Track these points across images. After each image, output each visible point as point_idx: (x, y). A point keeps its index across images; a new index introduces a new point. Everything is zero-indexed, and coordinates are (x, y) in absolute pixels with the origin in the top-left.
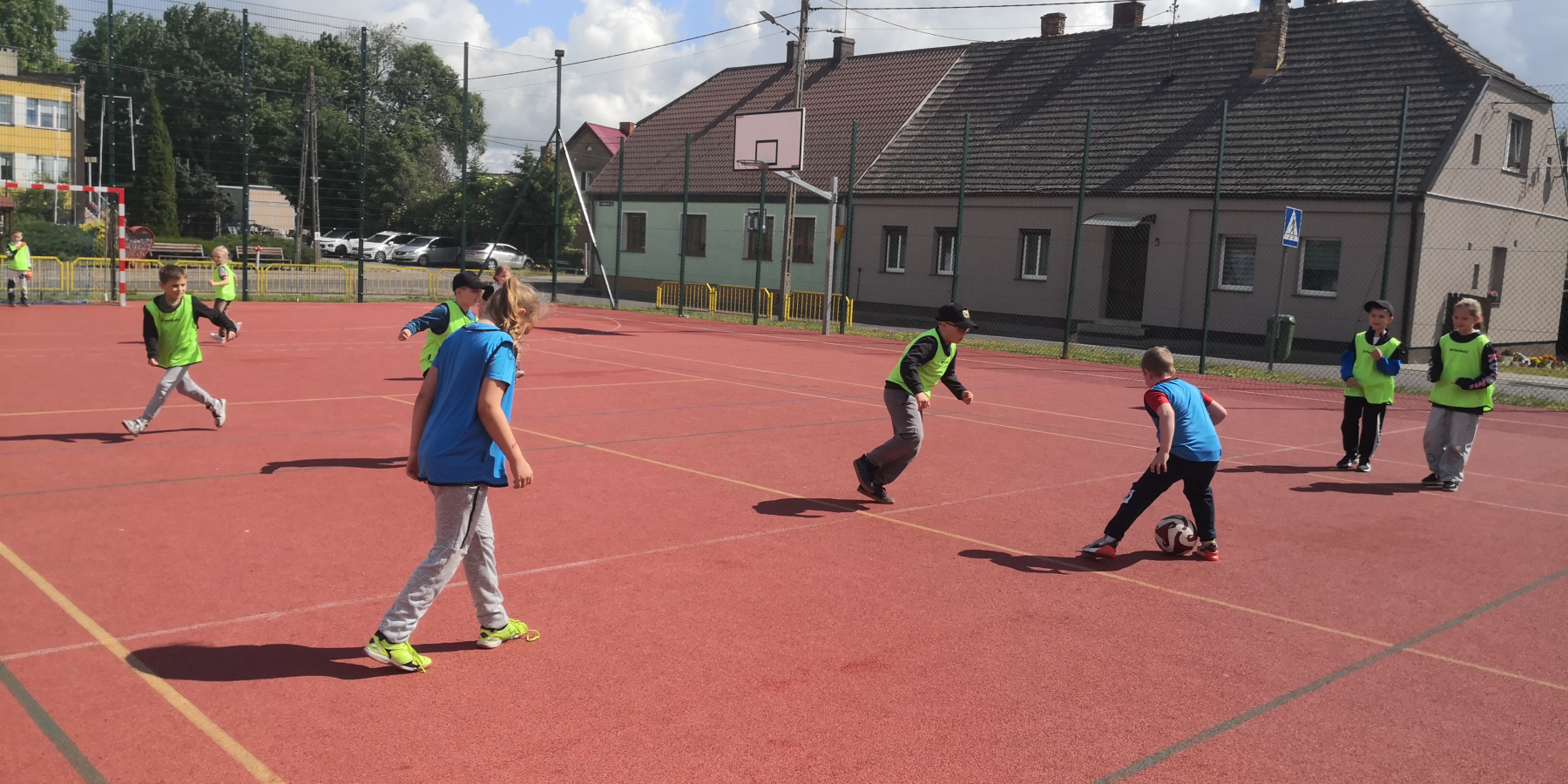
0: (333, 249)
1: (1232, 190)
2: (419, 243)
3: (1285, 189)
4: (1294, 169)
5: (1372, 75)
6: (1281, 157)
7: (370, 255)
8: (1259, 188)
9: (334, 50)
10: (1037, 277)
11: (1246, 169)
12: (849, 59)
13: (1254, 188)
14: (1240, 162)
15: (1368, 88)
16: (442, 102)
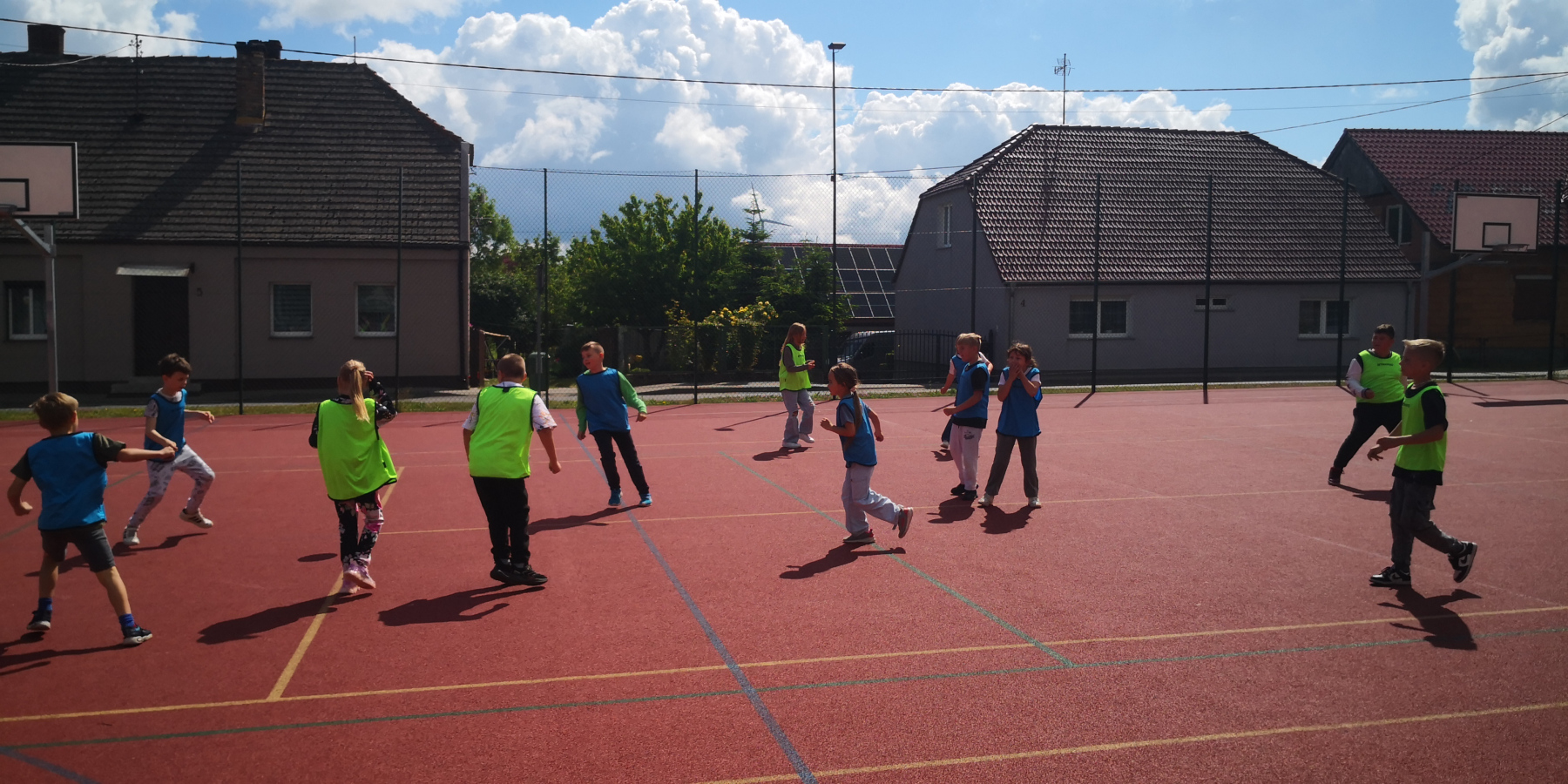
1: (281, 238)
3: (337, 238)
4: (333, 218)
5: (363, 134)
6: (314, 207)
8: (309, 236)
10: (32, 336)
11: (284, 218)
13: (304, 236)
14: (273, 211)
15: (366, 145)
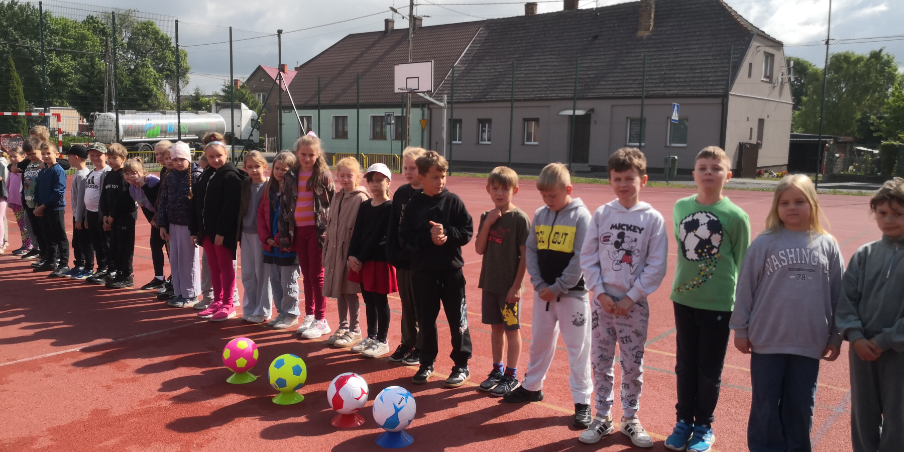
1: (632, 94)
4: (663, 82)
5: (698, 34)
6: (656, 77)
8: (646, 93)
10: (532, 143)
11: (639, 84)
12: (419, 28)
14: (636, 80)
15: (696, 40)
16: (162, 54)
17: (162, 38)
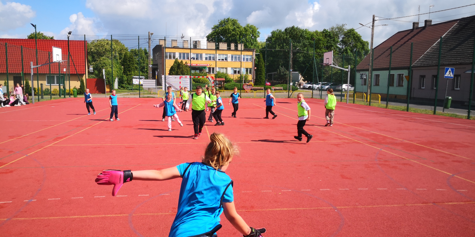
0: (308, 87)
2: (327, 85)
7: (315, 88)
9: (326, 33)
12: (429, 26)
16: (356, 44)
17: (357, 37)
